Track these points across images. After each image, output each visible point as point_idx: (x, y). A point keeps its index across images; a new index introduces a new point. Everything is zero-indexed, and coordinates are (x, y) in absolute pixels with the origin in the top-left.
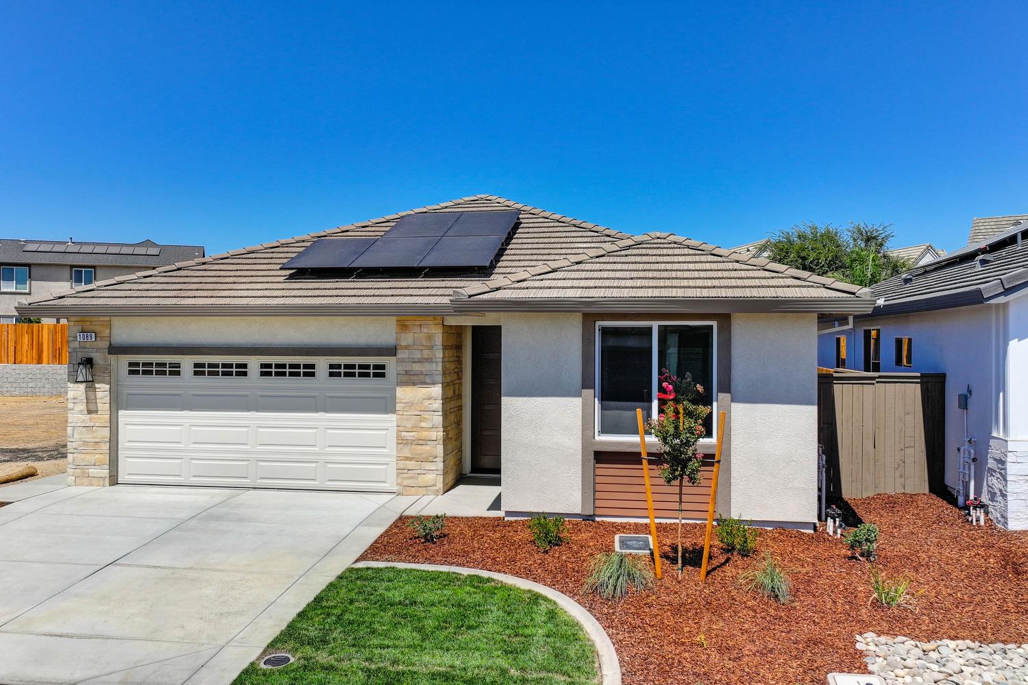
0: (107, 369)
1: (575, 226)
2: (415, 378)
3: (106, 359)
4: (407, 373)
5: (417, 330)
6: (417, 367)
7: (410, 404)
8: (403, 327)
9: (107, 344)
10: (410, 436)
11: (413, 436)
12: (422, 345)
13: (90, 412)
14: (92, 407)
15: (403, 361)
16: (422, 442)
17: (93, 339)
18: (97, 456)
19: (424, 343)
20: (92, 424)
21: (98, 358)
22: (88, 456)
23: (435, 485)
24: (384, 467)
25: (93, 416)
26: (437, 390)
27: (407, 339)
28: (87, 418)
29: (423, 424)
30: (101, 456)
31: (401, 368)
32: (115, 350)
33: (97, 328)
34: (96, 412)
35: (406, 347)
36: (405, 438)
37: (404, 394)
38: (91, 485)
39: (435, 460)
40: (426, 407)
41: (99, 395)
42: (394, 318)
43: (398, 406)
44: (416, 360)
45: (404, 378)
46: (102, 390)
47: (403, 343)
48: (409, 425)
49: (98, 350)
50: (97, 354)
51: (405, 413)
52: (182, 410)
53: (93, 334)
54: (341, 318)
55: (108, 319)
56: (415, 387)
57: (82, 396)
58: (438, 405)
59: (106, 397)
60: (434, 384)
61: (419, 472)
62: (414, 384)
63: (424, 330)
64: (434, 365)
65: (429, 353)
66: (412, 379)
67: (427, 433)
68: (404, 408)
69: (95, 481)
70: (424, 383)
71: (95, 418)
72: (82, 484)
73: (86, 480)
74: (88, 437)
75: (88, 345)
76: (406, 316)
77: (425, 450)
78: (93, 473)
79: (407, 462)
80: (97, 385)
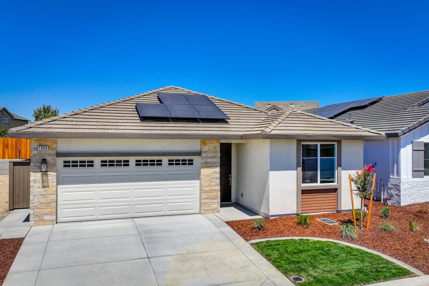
0: (54, 165)
1: (229, 103)
2: (209, 165)
3: (54, 160)
4: (205, 163)
5: (210, 145)
6: (210, 160)
7: (207, 176)
8: (204, 143)
9: (55, 152)
10: (207, 189)
11: (208, 189)
12: (212, 151)
13: (44, 187)
14: (45, 184)
15: (204, 157)
16: (212, 191)
17: (47, 150)
18: (49, 210)
19: (213, 150)
20: (46, 193)
21: (49, 159)
22: (43, 210)
23: (217, 209)
24: (193, 203)
25: (46, 189)
26: (218, 169)
27: (205, 148)
28: (42, 190)
29: (212, 184)
30: (51, 209)
31: (203, 161)
32: (59, 155)
33: (49, 144)
34: (48, 187)
35: (205, 152)
36: (205, 190)
37: (204, 172)
38: (45, 225)
39: (217, 198)
40: (213, 176)
41: (50, 178)
42: (200, 140)
43: (202, 177)
44: (209, 157)
45: (205, 165)
46: (52, 176)
47: (204, 150)
48: (206, 184)
49: (49, 155)
50: (49, 157)
51: (205, 180)
52: (95, 184)
53: (47, 147)
54: (177, 140)
55: (55, 139)
56: (209, 169)
57: (39, 179)
58: (218, 175)
59: (54, 179)
60: (217, 167)
61: (210, 203)
62: (209, 167)
63: (213, 145)
64: (217, 159)
65: (215, 154)
66: (207, 165)
67: (214, 187)
68: (204, 178)
69: (48, 223)
70: (213, 167)
71: (47, 190)
72: (40, 225)
73: (42, 223)
74: (43, 200)
75: (43, 152)
76: (205, 139)
77: (213, 194)
78: (47, 218)
79: (206, 200)
80: (49, 173)
